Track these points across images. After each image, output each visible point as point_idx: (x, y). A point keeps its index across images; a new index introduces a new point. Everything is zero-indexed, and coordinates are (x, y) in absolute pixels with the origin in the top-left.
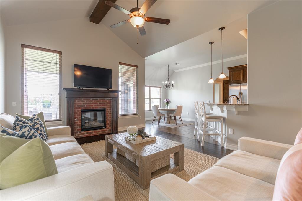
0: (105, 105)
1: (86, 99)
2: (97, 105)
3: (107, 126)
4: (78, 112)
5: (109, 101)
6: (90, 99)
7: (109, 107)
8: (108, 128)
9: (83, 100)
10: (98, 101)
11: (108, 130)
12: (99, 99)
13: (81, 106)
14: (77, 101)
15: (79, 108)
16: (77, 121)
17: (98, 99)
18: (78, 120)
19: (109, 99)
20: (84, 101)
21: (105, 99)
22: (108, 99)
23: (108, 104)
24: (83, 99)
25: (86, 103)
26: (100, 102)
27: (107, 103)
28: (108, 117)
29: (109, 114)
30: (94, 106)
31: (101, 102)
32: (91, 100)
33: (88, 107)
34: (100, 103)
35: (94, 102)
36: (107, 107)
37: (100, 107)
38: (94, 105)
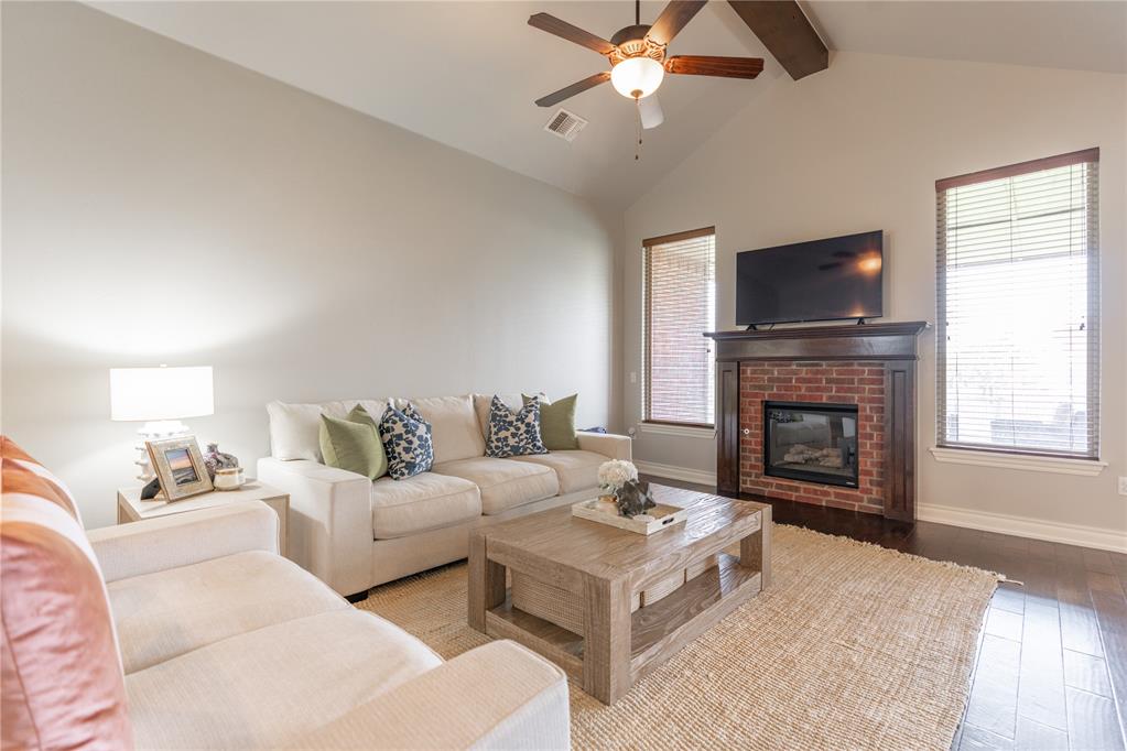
0: (850, 390)
1: (777, 365)
2: (818, 389)
3: (864, 481)
4: (752, 408)
5: (870, 372)
6: (790, 365)
7: (871, 400)
8: (868, 491)
9: (766, 367)
10: (823, 372)
11: (865, 496)
12: (824, 363)
13: (760, 387)
14: (749, 372)
15: (756, 395)
16: (748, 438)
17: (821, 366)
18: (751, 435)
19: (870, 364)
20: (768, 373)
21: (852, 365)
22: (865, 365)
23: (867, 387)
24: (766, 363)
25: (778, 378)
26: (828, 377)
27: (861, 381)
28: (868, 442)
29: (873, 428)
30: (803, 391)
31: (834, 375)
32: (794, 367)
33: (783, 392)
34: (829, 381)
35: (803, 375)
36: (862, 400)
37: (830, 398)
38: (804, 386)
